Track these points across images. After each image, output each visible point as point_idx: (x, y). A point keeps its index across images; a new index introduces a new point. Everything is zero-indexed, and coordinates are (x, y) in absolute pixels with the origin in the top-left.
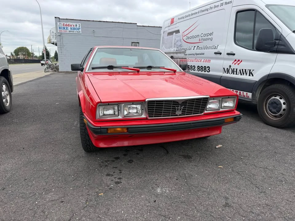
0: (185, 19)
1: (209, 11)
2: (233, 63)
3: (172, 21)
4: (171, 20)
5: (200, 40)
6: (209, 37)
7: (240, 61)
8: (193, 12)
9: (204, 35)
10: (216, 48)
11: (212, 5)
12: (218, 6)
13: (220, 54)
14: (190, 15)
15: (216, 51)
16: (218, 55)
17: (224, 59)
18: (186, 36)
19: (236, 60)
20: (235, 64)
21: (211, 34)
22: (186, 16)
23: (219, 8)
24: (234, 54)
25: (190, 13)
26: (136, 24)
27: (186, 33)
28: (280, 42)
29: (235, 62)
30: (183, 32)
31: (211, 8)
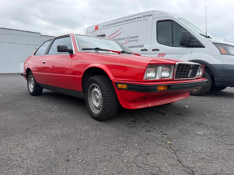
0: (110, 26)
1: (133, 21)
2: (158, 56)
3: (97, 28)
4: (95, 27)
5: (126, 41)
6: (135, 39)
7: (164, 54)
8: (118, 21)
9: (130, 38)
10: (142, 46)
11: (136, 17)
12: (140, 17)
13: (147, 50)
14: (115, 23)
15: (142, 48)
16: (145, 51)
17: (150, 54)
18: (113, 39)
19: (160, 54)
20: (160, 57)
21: (136, 37)
22: (111, 24)
23: (142, 19)
24: (158, 50)
25: (115, 22)
26: (40, 33)
27: (111, 37)
28: (194, 40)
29: (160, 55)
30: (110, 36)
31: (135, 19)
